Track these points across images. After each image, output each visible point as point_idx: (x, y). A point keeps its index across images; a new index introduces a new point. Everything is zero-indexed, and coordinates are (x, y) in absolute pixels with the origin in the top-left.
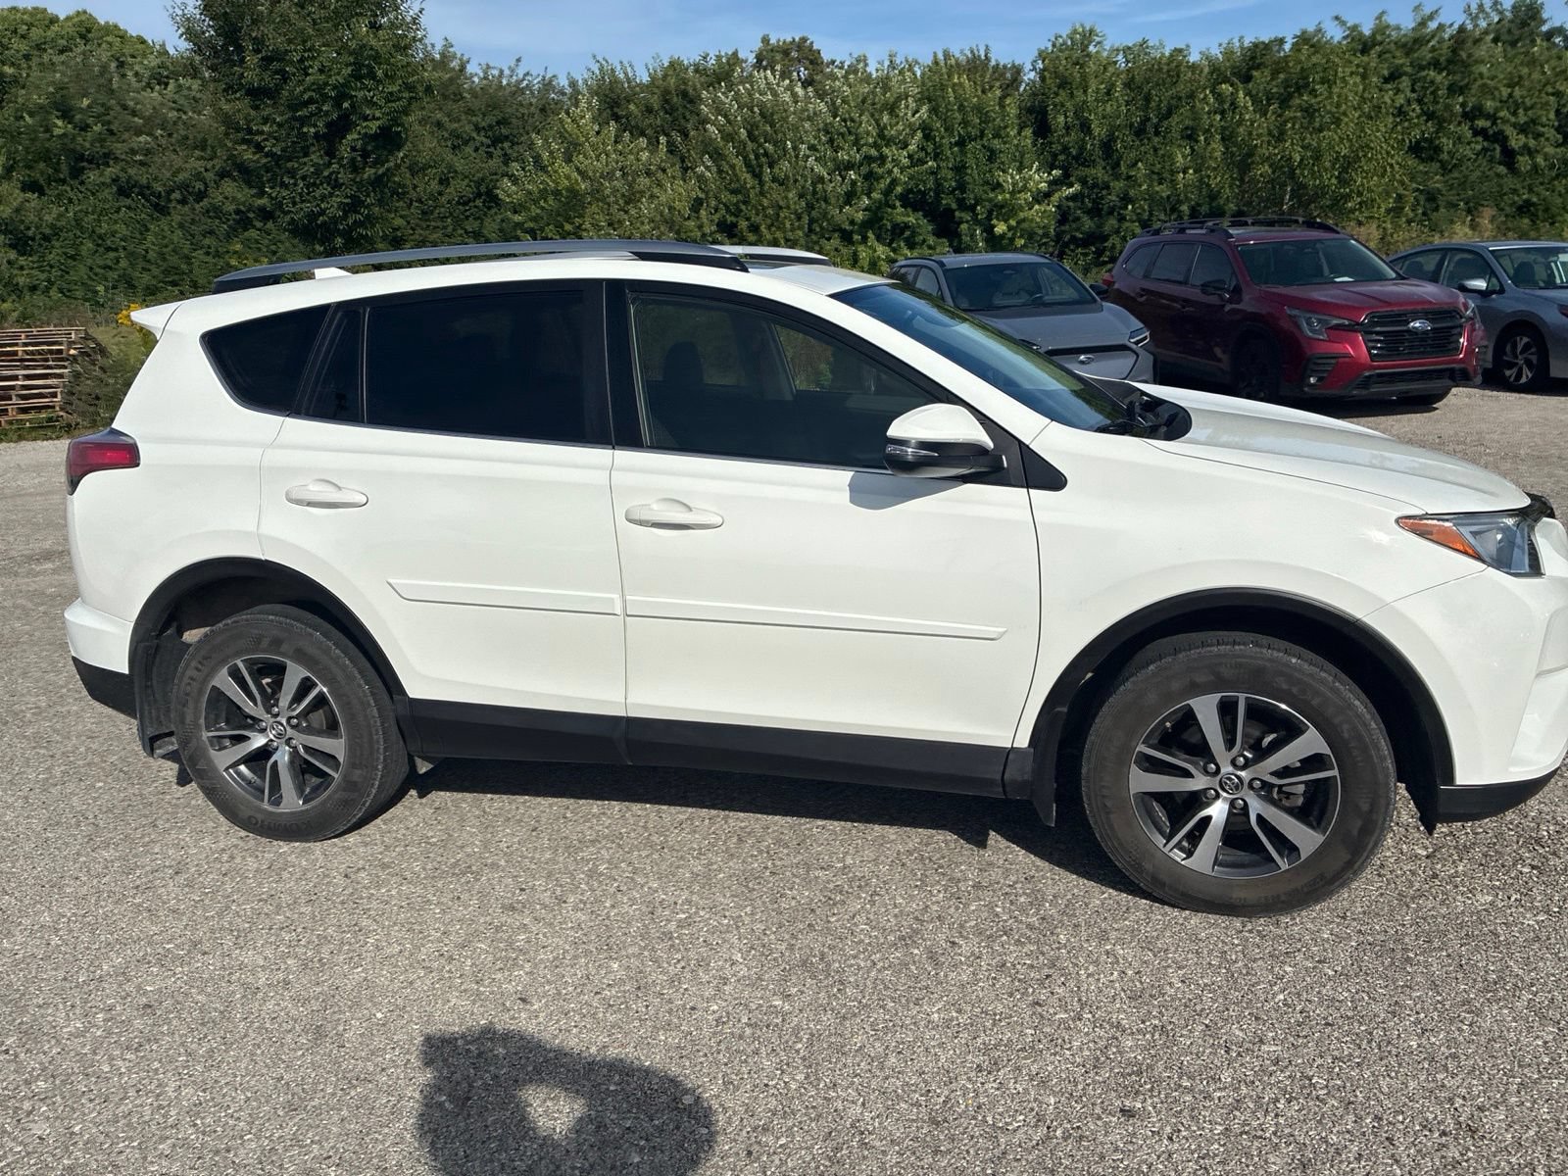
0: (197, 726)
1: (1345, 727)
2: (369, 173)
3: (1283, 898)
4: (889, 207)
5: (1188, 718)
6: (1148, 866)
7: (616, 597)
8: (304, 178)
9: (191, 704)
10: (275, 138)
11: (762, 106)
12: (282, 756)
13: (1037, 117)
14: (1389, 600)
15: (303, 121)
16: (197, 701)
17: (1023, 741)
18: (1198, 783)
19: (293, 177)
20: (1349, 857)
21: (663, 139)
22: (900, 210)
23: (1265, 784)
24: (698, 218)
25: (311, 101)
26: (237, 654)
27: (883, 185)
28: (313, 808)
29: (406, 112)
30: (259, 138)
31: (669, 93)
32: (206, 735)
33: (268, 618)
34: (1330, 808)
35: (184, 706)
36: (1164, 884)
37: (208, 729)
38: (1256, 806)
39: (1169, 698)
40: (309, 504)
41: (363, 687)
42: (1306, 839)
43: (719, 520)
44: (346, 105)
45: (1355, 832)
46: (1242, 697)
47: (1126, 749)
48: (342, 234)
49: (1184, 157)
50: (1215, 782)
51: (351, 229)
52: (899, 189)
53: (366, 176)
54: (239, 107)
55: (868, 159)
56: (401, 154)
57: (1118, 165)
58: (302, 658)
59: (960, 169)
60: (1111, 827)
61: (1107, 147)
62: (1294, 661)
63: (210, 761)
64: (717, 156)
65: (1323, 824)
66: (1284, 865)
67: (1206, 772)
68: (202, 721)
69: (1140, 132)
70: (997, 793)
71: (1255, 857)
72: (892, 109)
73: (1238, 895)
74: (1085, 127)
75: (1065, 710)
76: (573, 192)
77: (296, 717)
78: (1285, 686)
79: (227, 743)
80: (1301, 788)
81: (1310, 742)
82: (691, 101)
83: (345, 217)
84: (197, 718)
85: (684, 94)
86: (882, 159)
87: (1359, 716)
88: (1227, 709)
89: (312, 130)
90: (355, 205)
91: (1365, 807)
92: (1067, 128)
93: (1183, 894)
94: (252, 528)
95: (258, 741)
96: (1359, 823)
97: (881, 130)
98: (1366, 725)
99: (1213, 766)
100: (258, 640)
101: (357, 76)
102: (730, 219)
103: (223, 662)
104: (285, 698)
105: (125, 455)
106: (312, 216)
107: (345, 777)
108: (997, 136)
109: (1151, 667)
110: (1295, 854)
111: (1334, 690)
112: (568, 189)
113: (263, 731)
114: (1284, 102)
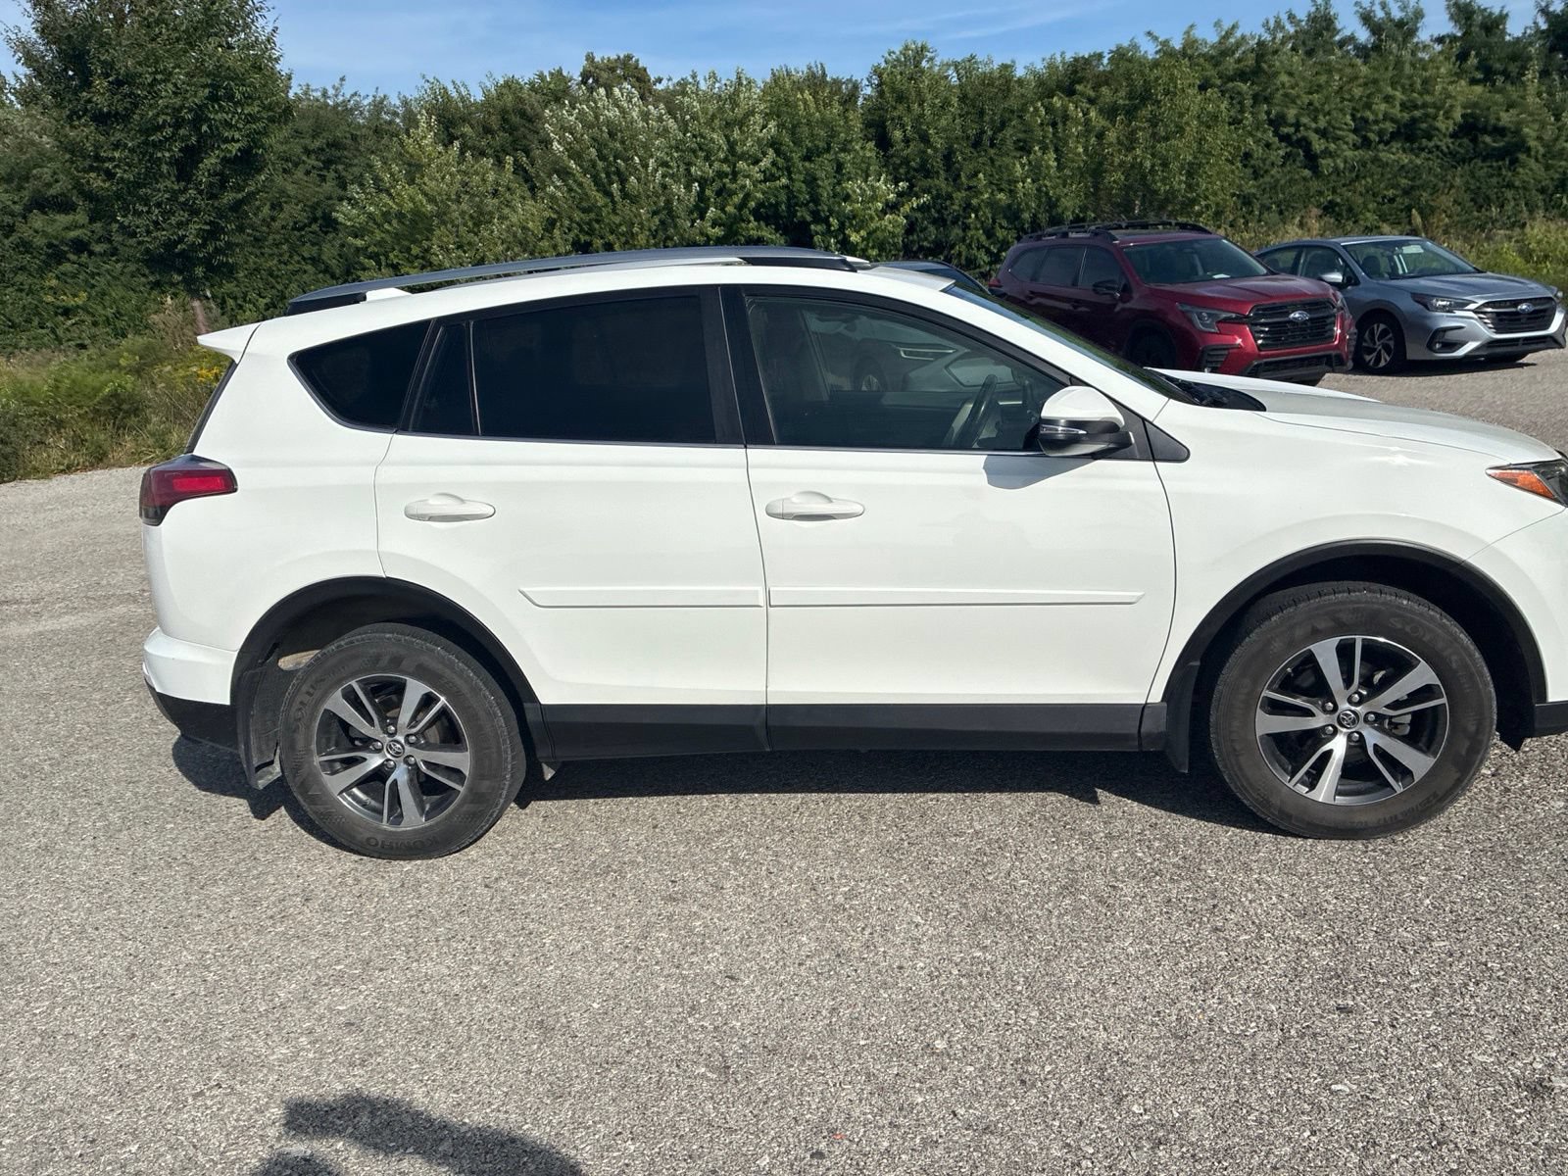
0: (308, 751)
1: (1454, 658)
2: (229, 197)
3: (1400, 817)
4: (744, 221)
5: (1310, 661)
6: (1275, 801)
7: (761, 589)
8: (158, 205)
9: (302, 729)
10: (127, 164)
11: (609, 122)
12: (400, 775)
13: (878, 132)
14: (1489, 540)
15: (157, 145)
16: (308, 727)
17: (1156, 696)
18: (1319, 721)
19: (146, 205)
20: (1458, 775)
21: (509, 159)
22: (753, 224)
23: (1379, 717)
24: (552, 238)
25: (165, 125)
26: (353, 675)
27: (736, 199)
28: (437, 824)
29: (265, 133)
30: (109, 165)
31: (507, 112)
32: (317, 760)
33: (384, 639)
34: (1439, 732)
35: (294, 731)
36: (1290, 817)
37: (319, 753)
38: (1372, 737)
39: (1292, 645)
40: (431, 518)
41: (490, 698)
42: (1419, 763)
43: (859, 509)
44: (204, 128)
45: (1464, 752)
46: (1359, 639)
47: (1253, 695)
48: (202, 262)
49: (1023, 166)
50: (1333, 719)
51: (211, 256)
52: (752, 204)
53: (225, 201)
54: (85, 133)
55: (721, 175)
56: (262, 178)
57: (959, 176)
58: (422, 674)
59: (811, 181)
60: (1240, 769)
61: (948, 157)
62: (1405, 602)
63: (323, 787)
64: (564, 173)
65: (1433, 748)
66: (1399, 788)
67: (1325, 711)
68: (314, 747)
69: (977, 144)
70: (1132, 747)
71: (1369, 784)
72: (741, 123)
73: (1361, 818)
74: (925, 139)
75: (1198, 663)
76: (417, 213)
77: (414, 735)
78: (1399, 626)
79: (338, 766)
80: (1408, 718)
81: (1422, 675)
82: (530, 120)
83: (204, 245)
84: (308, 743)
85: (523, 114)
86: (735, 174)
87: (1466, 649)
88: (1345, 652)
89: (167, 154)
90: (213, 232)
91: (1472, 728)
92: (907, 141)
93: (1309, 824)
94: (371, 546)
95: (375, 761)
96: (1467, 744)
97: (732, 145)
98: (1471, 656)
99: (1330, 704)
100: (377, 658)
101: (214, 98)
102: (583, 238)
103: (339, 683)
104: (405, 715)
105: (222, 481)
106: (170, 245)
107: (470, 790)
108: (844, 150)
109: (1274, 619)
110: (1408, 779)
111: (1443, 626)
112: (411, 211)
113: (379, 751)
114: (1131, 113)
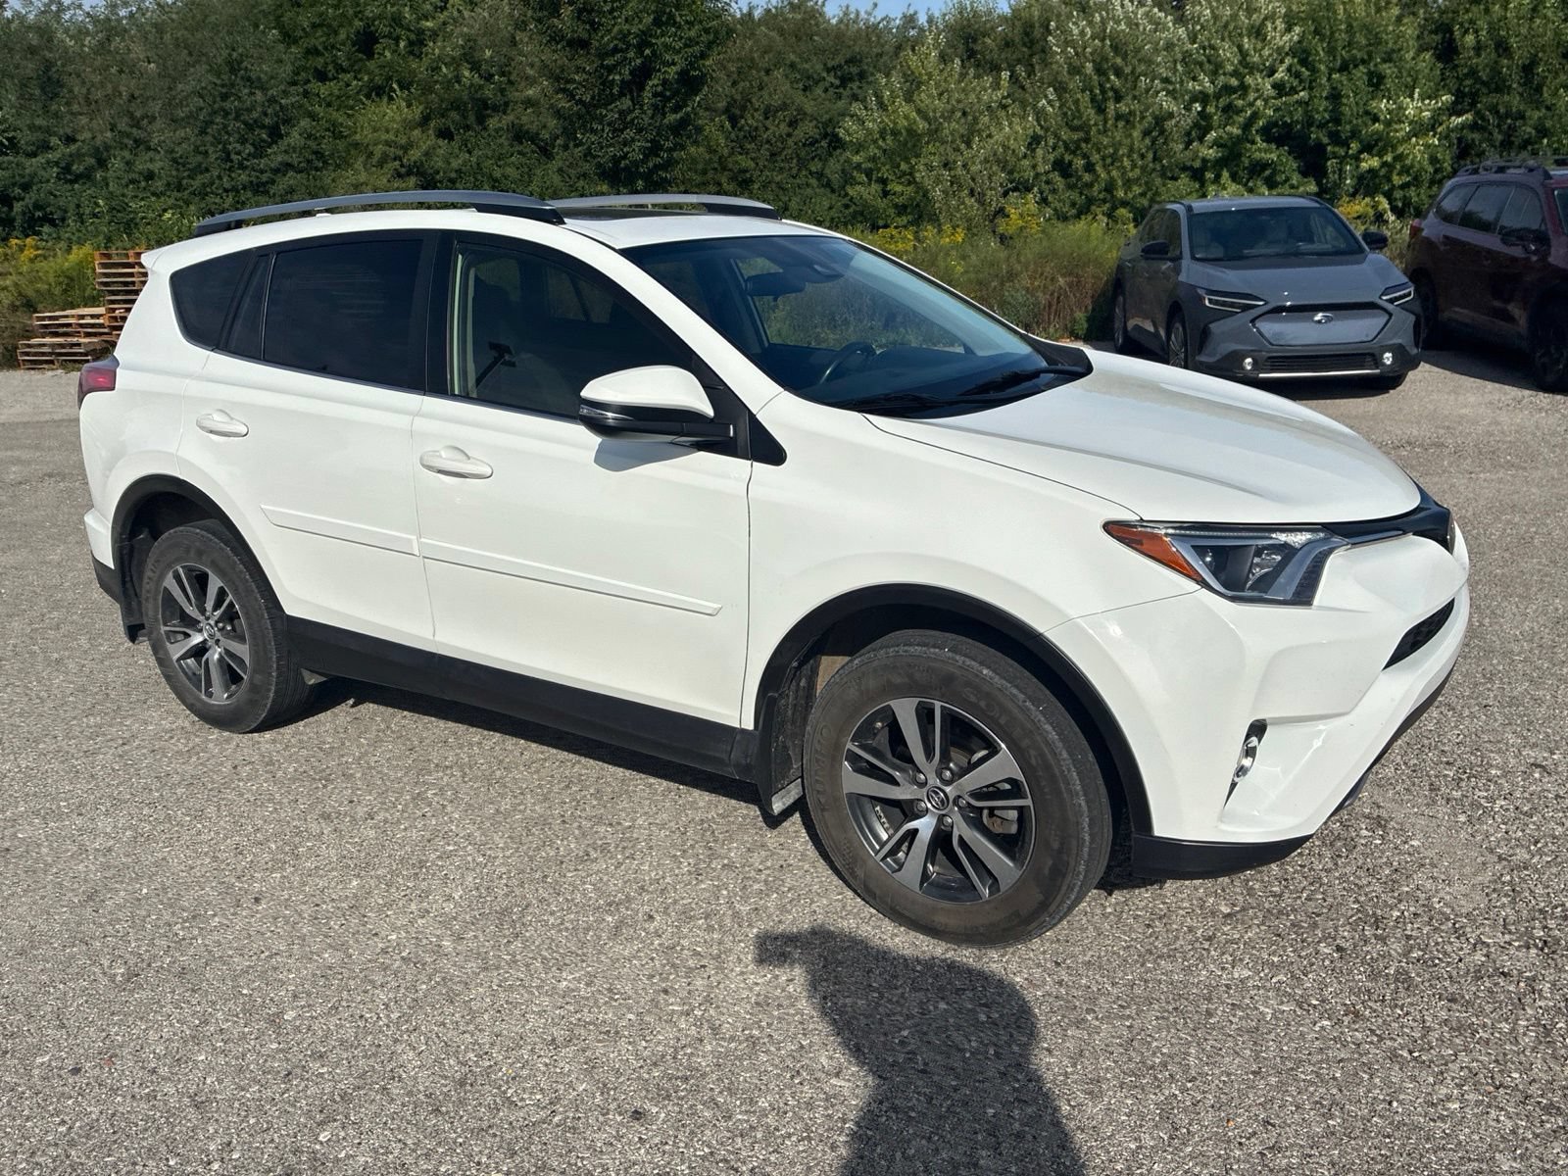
0: (157, 620)
1: (1033, 753)
2: (672, 118)
3: (981, 930)
4: (1248, 142)
6: (859, 873)
7: (413, 538)
8: (609, 125)
10: (584, 86)
11: (1114, 36)
12: (215, 655)
13: (1442, 37)
14: (1072, 613)
15: (611, 69)
16: (155, 599)
17: (748, 722)
18: (905, 792)
19: (600, 123)
21: (1006, 75)
22: (1260, 143)
23: (967, 804)
24: (1033, 156)
25: (615, 50)
26: (177, 561)
27: (1242, 118)
28: (233, 703)
29: (703, 56)
30: (571, 87)
32: (163, 629)
34: (1027, 840)
35: (146, 602)
37: (165, 625)
38: (961, 829)
39: (872, 696)
40: (211, 432)
42: (1005, 870)
43: (487, 471)
44: (647, 52)
45: (1047, 875)
46: (937, 705)
47: (837, 744)
48: (643, 176)
50: (922, 793)
51: (652, 171)
52: (1261, 123)
53: (666, 121)
54: (556, 57)
55: (1228, 89)
56: (698, 99)
57: (1538, 91)
58: (217, 569)
59: (1335, 97)
61: (1528, 70)
63: (167, 652)
64: (1061, 89)
65: (1020, 857)
66: (983, 894)
67: (915, 781)
68: (160, 617)
72: (1257, 32)
74: (1502, 47)
76: (911, 132)
77: (220, 622)
78: (973, 699)
79: (177, 637)
80: (1014, 815)
81: (1002, 766)
83: (644, 161)
84: (156, 614)
86: (1244, 88)
88: (925, 716)
89: (617, 77)
90: (654, 149)
91: (1056, 845)
93: (892, 907)
94: (173, 450)
95: (197, 639)
97: (1244, 57)
99: (919, 776)
100: (187, 550)
101: (657, 22)
103: (168, 567)
105: (111, 379)
106: (616, 160)
107: (251, 680)
108: (1387, 59)
110: (994, 886)
112: (906, 130)
113: (200, 631)
